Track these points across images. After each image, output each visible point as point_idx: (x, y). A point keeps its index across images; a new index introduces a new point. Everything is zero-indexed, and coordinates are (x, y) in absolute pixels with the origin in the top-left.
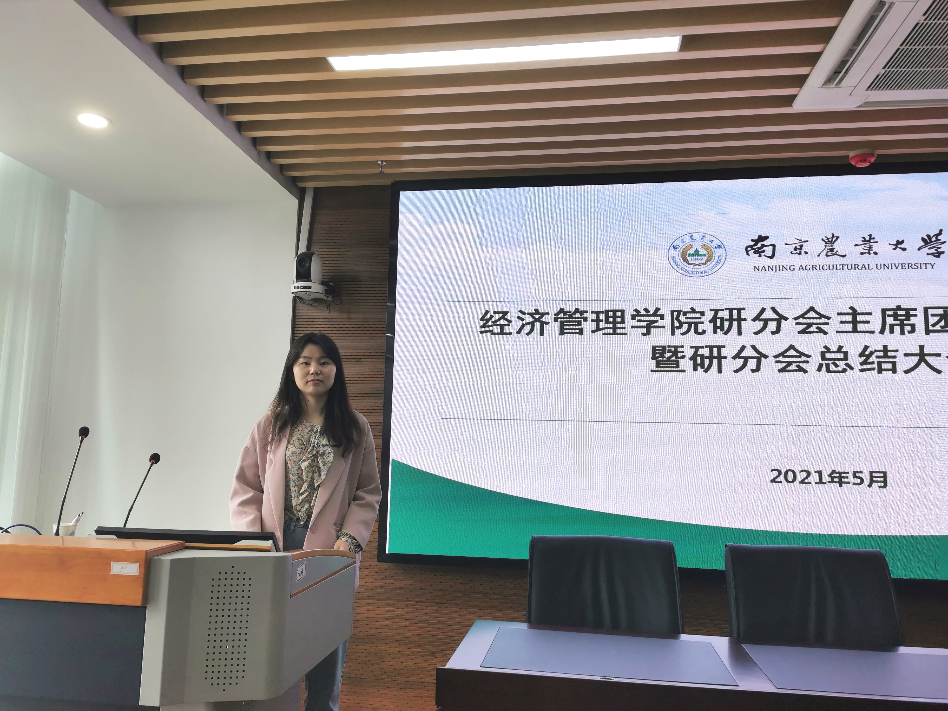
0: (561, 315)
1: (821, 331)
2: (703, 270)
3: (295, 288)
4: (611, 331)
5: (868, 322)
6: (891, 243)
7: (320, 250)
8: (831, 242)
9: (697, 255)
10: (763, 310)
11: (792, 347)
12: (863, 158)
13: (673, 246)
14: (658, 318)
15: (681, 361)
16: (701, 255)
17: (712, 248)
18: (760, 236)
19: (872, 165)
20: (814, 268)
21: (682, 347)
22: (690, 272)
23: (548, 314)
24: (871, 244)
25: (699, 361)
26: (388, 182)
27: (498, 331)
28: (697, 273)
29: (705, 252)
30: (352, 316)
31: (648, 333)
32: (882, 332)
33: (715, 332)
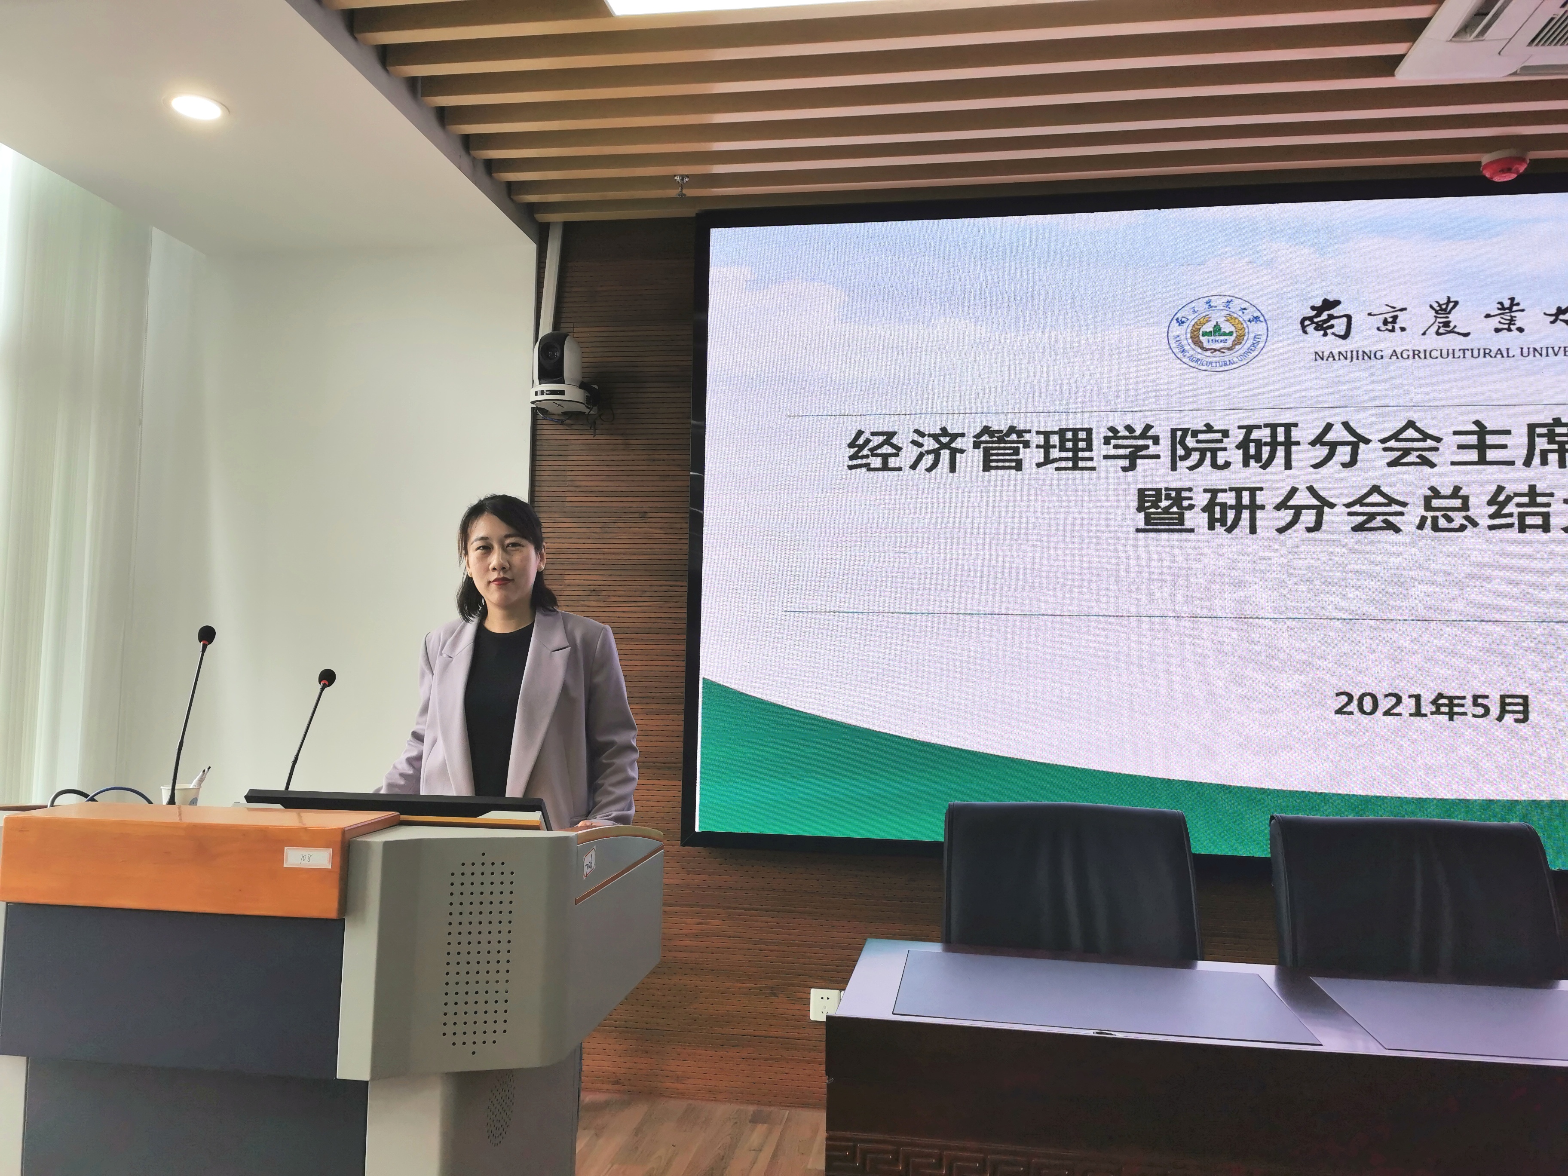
0: (986, 437)
1: (1425, 462)
2: (1227, 359)
3: (536, 394)
4: (1069, 464)
5: (1504, 446)
6: (1547, 313)
7: (576, 330)
8: (1445, 310)
9: (1217, 334)
10: (1329, 427)
11: (1376, 489)
12: (1505, 166)
13: (1177, 320)
14: (1149, 442)
15: (1187, 513)
16: (1225, 334)
17: (1244, 323)
18: (1326, 301)
19: (1520, 177)
20: (1416, 354)
21: (1190, 489)
22: (1205, 363)
23: (963, 435)
24: (1513, 314)
25: (1217, 514)
26: (690, 212)
27: (880, 465)
28: (1218, 364)
29: (1232, 329)
30: (632, 442)
31: (1132, 467)
32: (1528, 463)
33: (1246, 464)
